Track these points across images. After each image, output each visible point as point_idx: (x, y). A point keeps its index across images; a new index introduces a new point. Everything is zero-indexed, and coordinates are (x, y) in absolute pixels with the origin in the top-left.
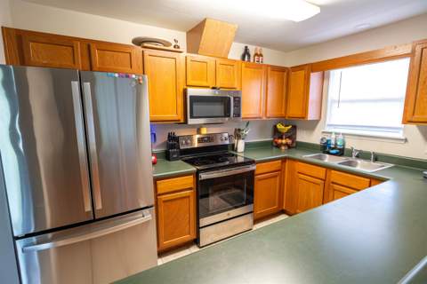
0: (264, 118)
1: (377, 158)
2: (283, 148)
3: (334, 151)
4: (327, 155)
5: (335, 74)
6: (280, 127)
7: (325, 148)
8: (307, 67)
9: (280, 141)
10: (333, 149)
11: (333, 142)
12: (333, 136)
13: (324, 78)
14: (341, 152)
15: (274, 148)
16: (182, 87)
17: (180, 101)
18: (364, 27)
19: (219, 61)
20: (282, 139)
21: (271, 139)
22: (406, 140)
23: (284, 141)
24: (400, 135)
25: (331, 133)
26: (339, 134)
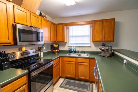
0: (50, 42)
1: (85, 52)
2: (56, 53)
3: (73, 52)
4: (72, 54)
5: (70, 28)
6: (54, 45)
7: (70, 51)
8: (63, 24)
9: (55, 51)
10: (72, 51)
11: (72, 49)
12: (72, 47)
13: (67, 29)
14: (75, 52)
15: (52, 54)
16: (11, 23)
17: (11, 31)
18: (79, 14)
19: (32, 14)
20: (55, 50)
21: (50, 50)
22: (91, 47)
23: (57, 51)
24: (89, 45)
25: (71, 46)
26: (74, 46)
